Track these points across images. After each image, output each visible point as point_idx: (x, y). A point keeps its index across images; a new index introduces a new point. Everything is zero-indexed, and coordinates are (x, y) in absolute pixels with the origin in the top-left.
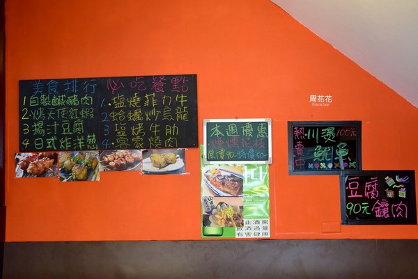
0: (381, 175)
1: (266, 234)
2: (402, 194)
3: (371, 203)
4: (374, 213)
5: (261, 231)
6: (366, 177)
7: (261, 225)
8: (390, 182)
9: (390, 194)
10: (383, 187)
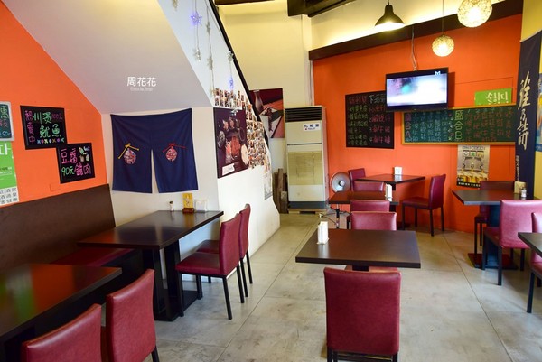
0: (77, 146)
1: (16, 199)
2: (88, 159)
3: (74, 165)
4: (76, 173)
5: (12, 198)
6: (71, 147)
7: (11, 193)
8: (81, 151)
9: (82, 160)
10: (78, 154)
